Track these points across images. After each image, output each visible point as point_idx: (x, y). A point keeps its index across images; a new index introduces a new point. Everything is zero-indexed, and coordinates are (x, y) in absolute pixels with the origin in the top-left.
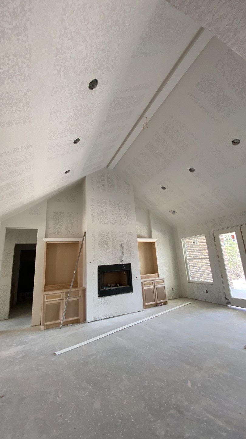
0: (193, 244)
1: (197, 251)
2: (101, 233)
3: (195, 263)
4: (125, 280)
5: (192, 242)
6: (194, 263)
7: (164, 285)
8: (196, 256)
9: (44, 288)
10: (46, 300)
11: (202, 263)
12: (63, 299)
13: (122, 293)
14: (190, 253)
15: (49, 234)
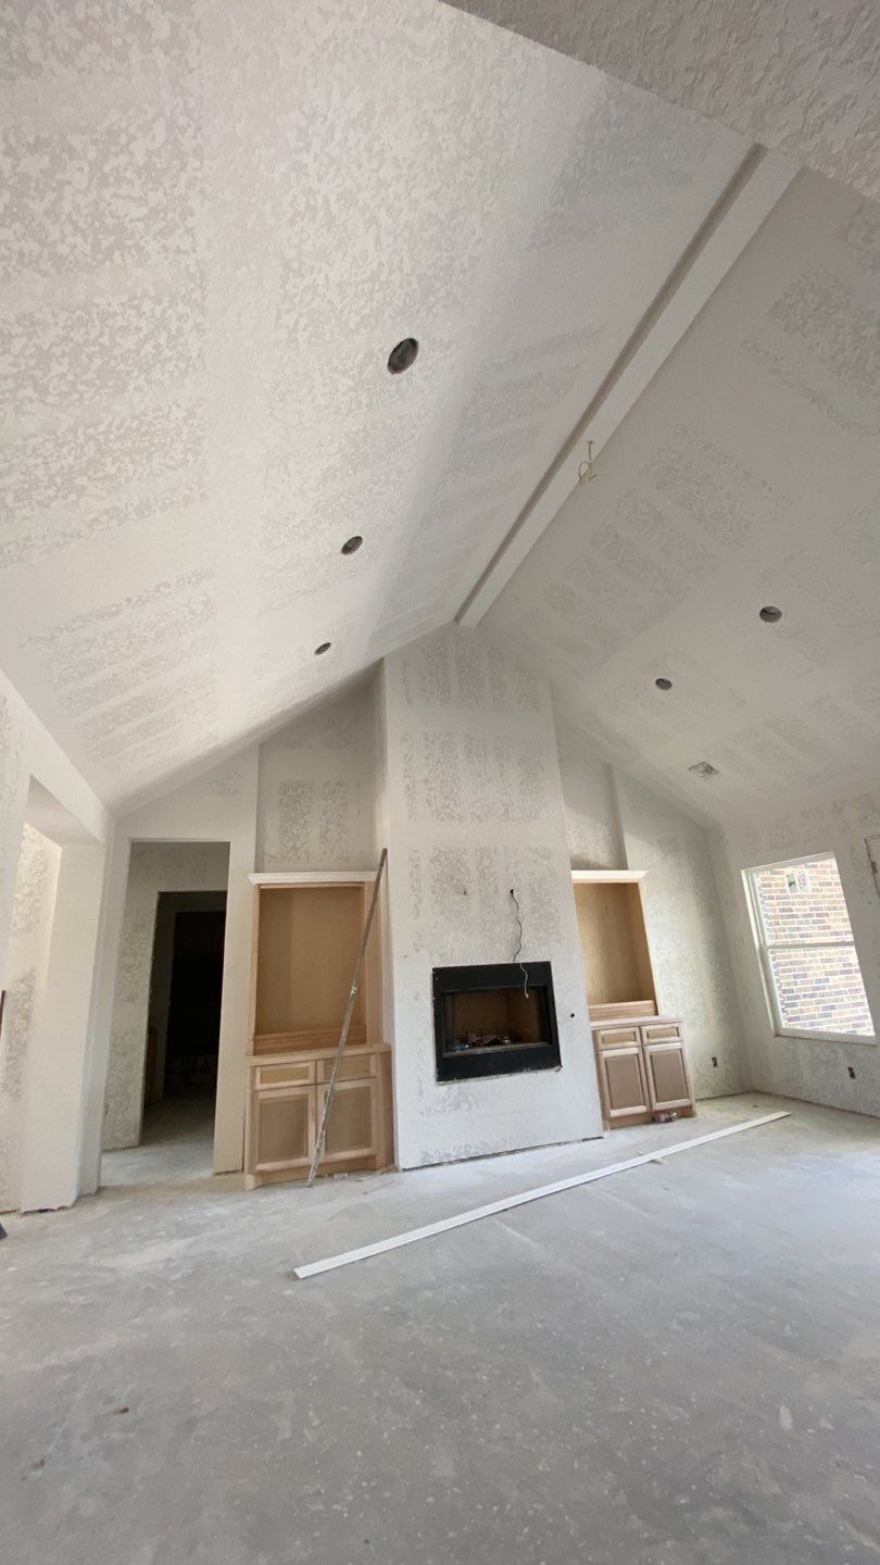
0: (787, 888)
1: (806, 916)
2: (440, 852)
3: (800, 963)
4: (533, 1026)
5: (786, 881)
6: (795, 963)
7: (678, 1045)
8: (802, 936)
9: (252, 1043)
10: (259, 1086)
11: (829, 961)
12: (316, 1084)
13: (521, 1071)
14: (777, 923)
15: (266, 858)
